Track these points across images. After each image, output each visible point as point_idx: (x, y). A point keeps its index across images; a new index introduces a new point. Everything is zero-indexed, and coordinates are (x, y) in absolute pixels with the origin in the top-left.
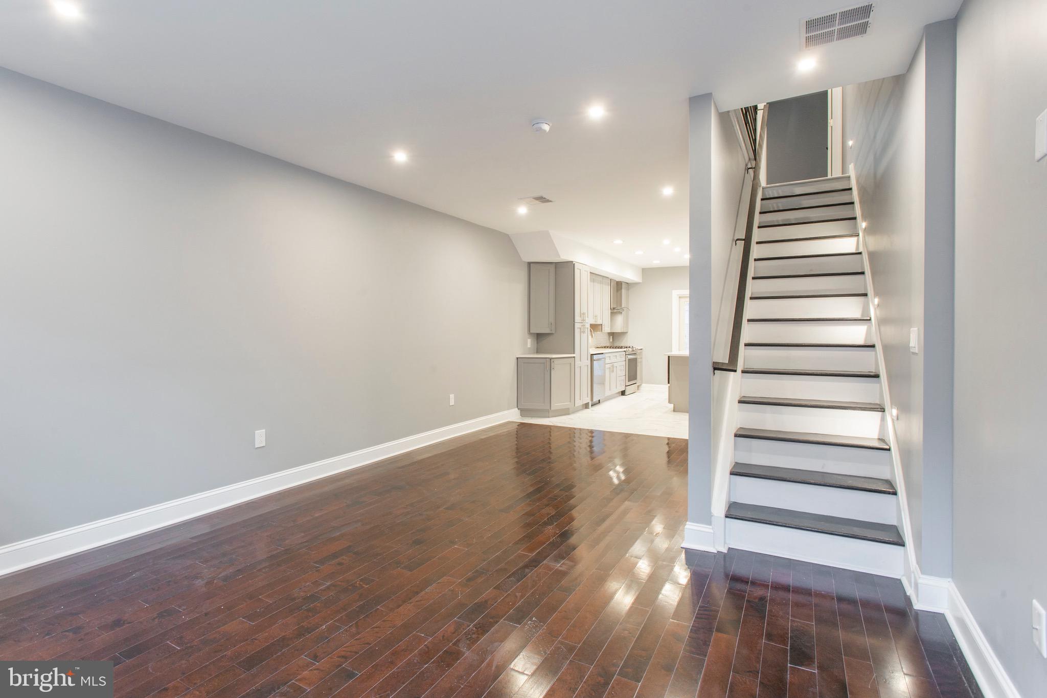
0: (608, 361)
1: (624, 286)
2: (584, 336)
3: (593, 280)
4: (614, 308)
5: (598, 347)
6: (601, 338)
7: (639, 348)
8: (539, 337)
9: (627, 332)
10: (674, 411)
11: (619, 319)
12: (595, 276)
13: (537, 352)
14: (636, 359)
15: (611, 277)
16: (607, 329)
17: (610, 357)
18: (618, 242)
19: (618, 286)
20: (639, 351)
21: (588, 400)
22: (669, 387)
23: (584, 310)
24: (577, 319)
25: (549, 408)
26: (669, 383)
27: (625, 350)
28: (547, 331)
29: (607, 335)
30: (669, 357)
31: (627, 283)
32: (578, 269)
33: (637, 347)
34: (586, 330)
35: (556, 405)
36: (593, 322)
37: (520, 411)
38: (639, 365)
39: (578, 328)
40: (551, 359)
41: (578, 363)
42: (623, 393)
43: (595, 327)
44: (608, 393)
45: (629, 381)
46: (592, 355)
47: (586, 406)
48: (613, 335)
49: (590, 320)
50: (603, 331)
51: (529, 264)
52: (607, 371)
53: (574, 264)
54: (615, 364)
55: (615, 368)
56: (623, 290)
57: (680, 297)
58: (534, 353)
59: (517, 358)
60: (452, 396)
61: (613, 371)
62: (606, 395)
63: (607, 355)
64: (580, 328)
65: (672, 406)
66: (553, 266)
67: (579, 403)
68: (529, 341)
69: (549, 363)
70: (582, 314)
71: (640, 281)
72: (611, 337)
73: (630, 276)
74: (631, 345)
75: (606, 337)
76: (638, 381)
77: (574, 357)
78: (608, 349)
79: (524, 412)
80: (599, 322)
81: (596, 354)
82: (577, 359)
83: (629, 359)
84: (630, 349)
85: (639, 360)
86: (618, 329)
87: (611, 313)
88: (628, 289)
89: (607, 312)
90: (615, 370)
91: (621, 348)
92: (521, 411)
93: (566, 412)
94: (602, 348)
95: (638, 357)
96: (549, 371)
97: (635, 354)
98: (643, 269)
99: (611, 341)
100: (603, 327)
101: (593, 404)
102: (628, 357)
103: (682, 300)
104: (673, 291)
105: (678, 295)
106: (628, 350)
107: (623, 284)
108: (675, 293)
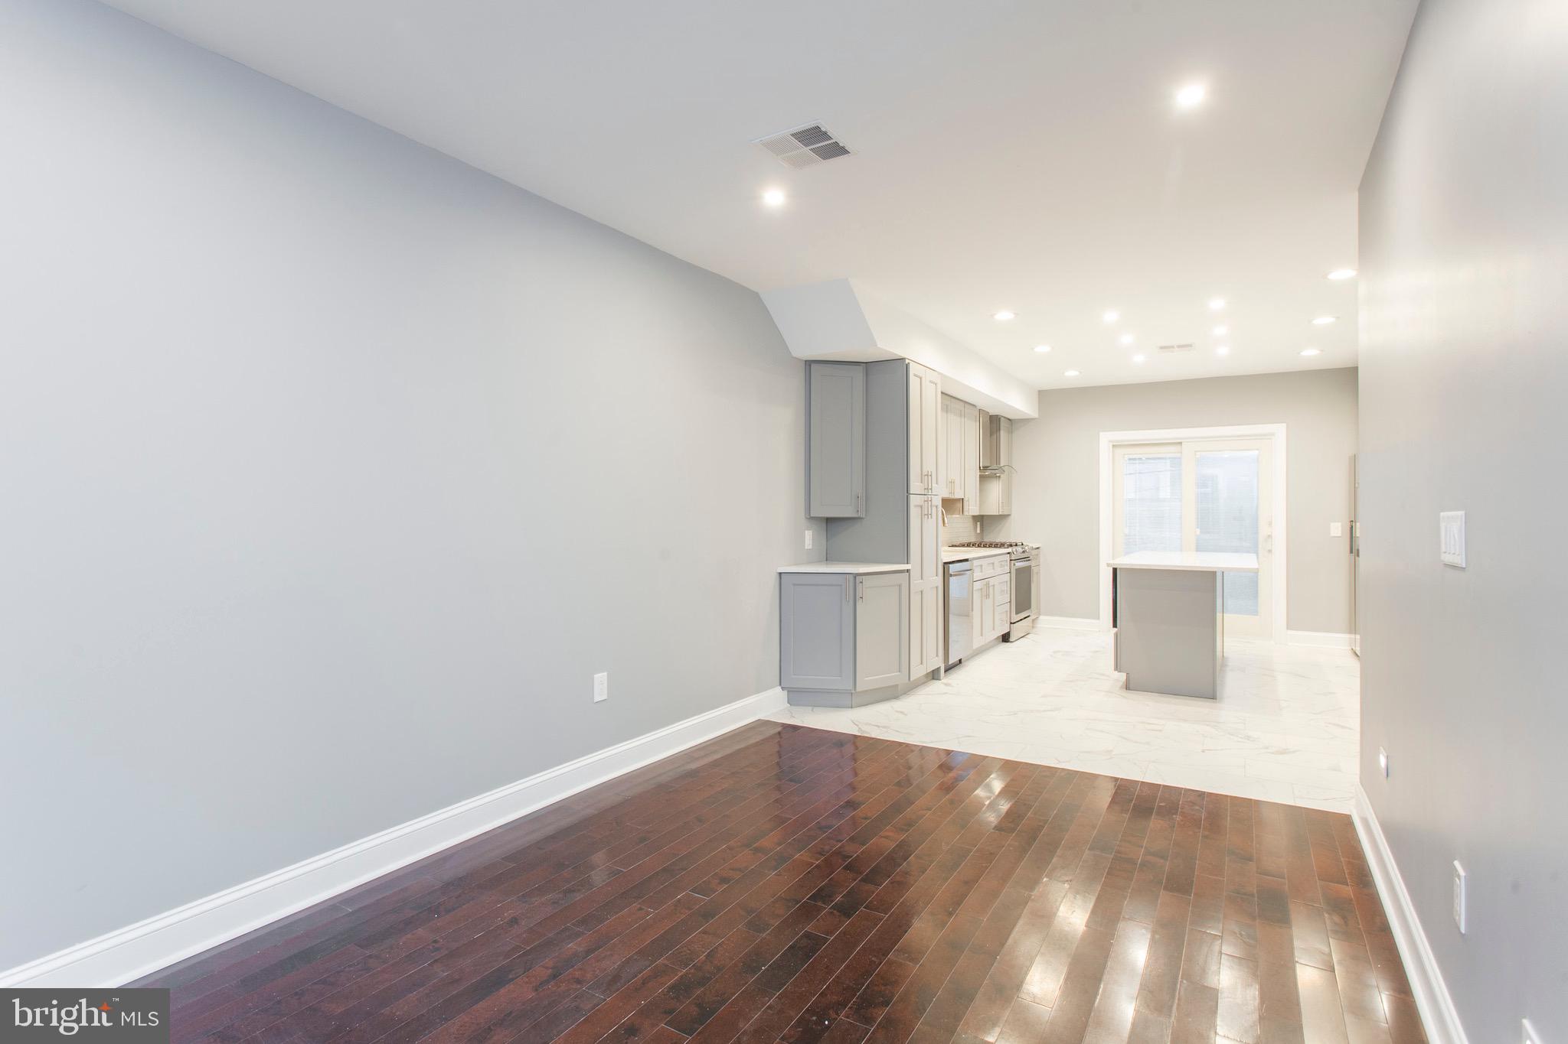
0: (977, 575)
1: (1003, 424)
2: (930, 524)
3: (946, 409)
4: (986, 468)
5: (954, 544)
6: (961, 527)
7: (1034, 547)
8: (831, 524)
9: (1009, 514)
10: (1128, 687)
11: (995, 489)
12: (951, 400)
13: (828, 558)
14: (1030, 567)
15: (981, 404)
16: (973, 509)
17: (981, 566)
18: (1004, 315)
19: (994, 425)
20: (1034, 552)
21: (938, 663)
22: (1116, 635)
23: (929, 467)
24: (915, 486)
25: (851, 687)
26: (1115, 626)
27: (1010, 550)
28: (848, 513)
29: (971, 520)
30: (1115, 570)
31: (1010, 420)
32: (915, 375)
33: (1031, 545)
34: (934, 509)
35: (867, 680)
36: (946, 495)
37: (786, 692)
38: (1034, 578)
39: (916, 506)
40: (856, 575)
41: (916, 582)
42: (1006, 638)
43: (950, 505)
44: (978, 642)
45: (1017, 613)
46: (945, 563)
47: (934, 675)
48: (981, 520)
49: (941, 492)
50: (966, 513)
51: (809, 363)
52: (977, 596)
53: (907, 366)
54: (992, 581)
55: (991, 589)
56: (1002, 432)
57: (1113, 446)
58: (819, 562)
59: (780, 573)
60: (601, 679)
61: (988, 596)
62: (974, 648)
63: (976, 563)
64: (921, 507)
65: (1123, 676)
66: (861, 368)
67: (918, 671)
68: (808, 535)
69: (852, 584)
70: (925, 476)
71: (1034, 415)
72: (978, 523)
73: (1016, 403)
74: (1019, 541)
75: (970, 524)
76: (1032, 613)
77: (908, 571)
78: (974, 548)
79: (797, 695)
80: (958, 496)
81: (953, 562)
82: (915, 574)
83: (1016, 570)
84: (1019, 549)
85: (1034, 570)
86: (992, 509)
87: (981, 476)
88: (1010, 432)
89: (974, 475)
90: (991, 596)
91: (1002, 545)
92: (788, 691)
93: (891, 694)
94: (963, 546)
95: (1033, 563)
96: (851, 602)
97: (1027, 559)
98: (1040, 392)
99: (978, 531)
100: (965, 503)
101: (949, 669)
102: (1014, 565)
103: (1119, 451)
104: (1101, 434)
105: (1110, 441)
106: (1014, 550)
107: (1002, 421)
108: (1106, 438)
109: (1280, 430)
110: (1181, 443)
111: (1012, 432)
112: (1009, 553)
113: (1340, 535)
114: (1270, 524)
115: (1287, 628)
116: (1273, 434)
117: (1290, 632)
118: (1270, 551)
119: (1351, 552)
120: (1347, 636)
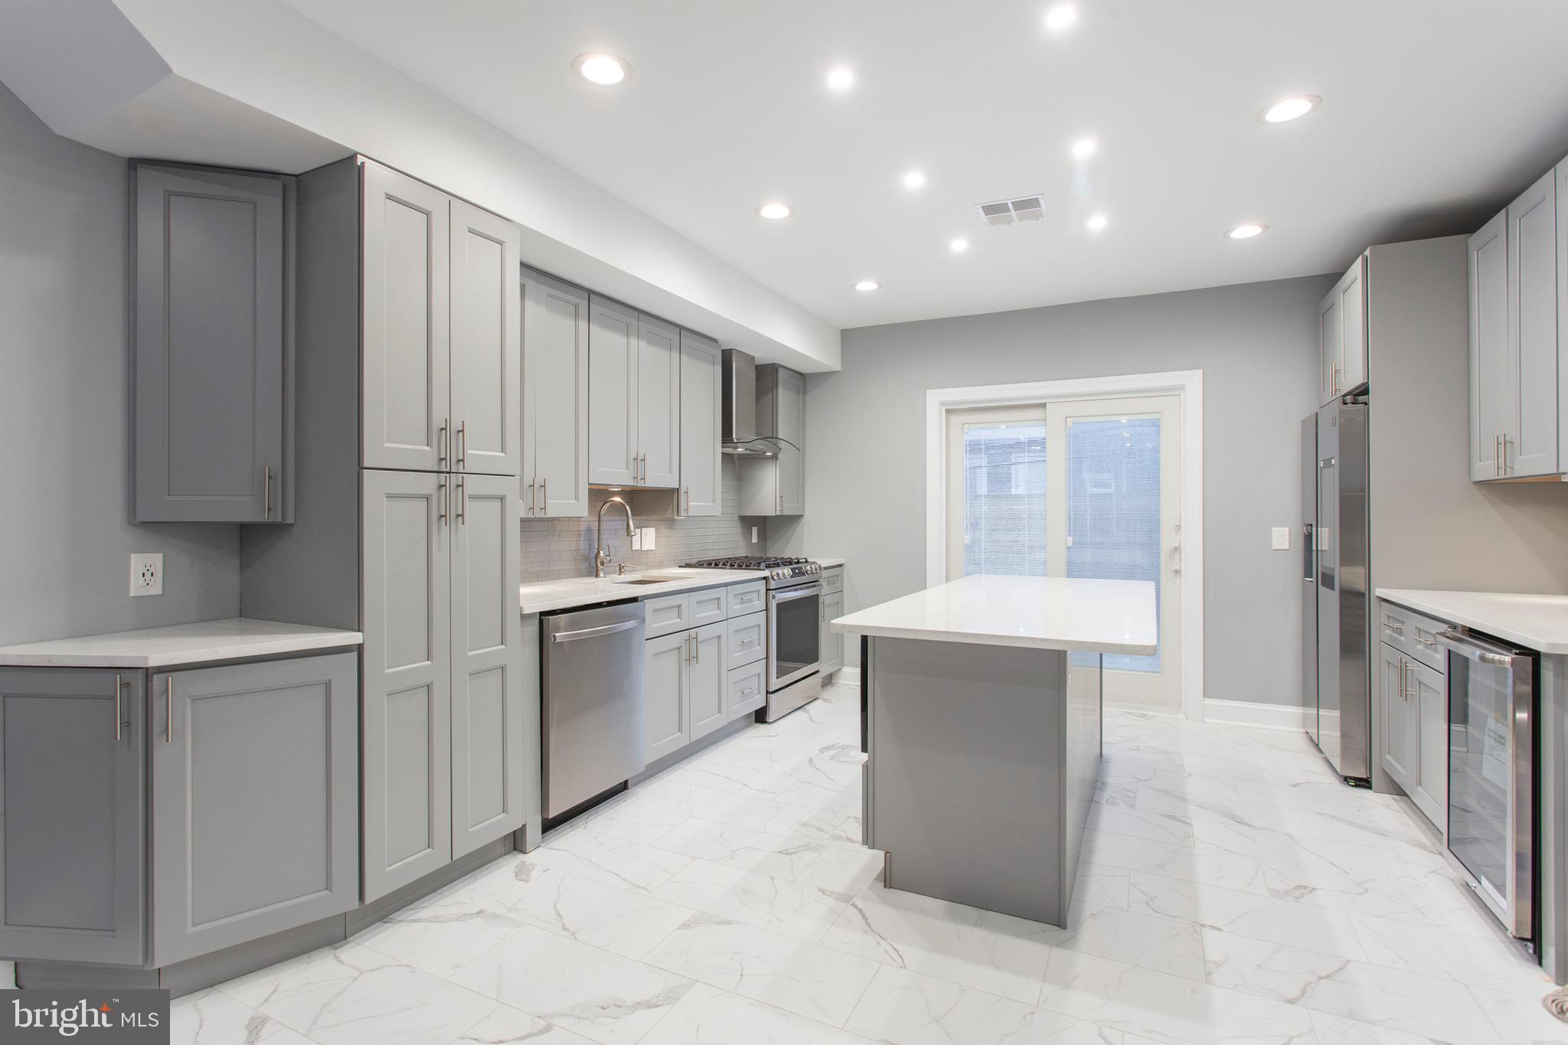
0: (660, 626)
1: (782, 375)
6: (712, 534)
9: (802, 516)
14: (815, 596)
20: (829, 573)
22: (866, 767)
26: (864, 748)
27: (767, 573)
29: (736, 522)
31: (802, 375)
33: (825, 562)
41: (382, 673)
42: (761, 716)
45: (783, 673)
47: (516, 842)
51: (134, 164)
53: (361, 169)
55: (706, 645)
56: (781, 390)
57: (946, 410)
61: (695, 659)
64: (428, 498)
69: (139, 695)
71: (839, 368)
72: (755, 530)
75: (733, 529)
76: (825, 665)
80: (657, 478)
83: (780, 604)
85: (826, 601)
86: (766, 507)
91: (775, 564)
95: (823, 593)
97: (814, 584)
98: (845, 333)
99: (755, 540)
101: (550, 826)
102: (774, 597)
103: (956, 420)
104: (928, 392)
105: (942, 404)
106: (774, 573)
107: (780, 371)
108: (936, 399)
109: (1192, 381)
110: (1044, 405)
111: (805, 393)
112: (765, 578)
113: (1286, 547)
114: (1178, 528)
115: (1205, 696)
116: (1182, 388)
117: (1208, 701)
118: (1177, 572)
119: (1308, 572)
120: (1296, 711)
